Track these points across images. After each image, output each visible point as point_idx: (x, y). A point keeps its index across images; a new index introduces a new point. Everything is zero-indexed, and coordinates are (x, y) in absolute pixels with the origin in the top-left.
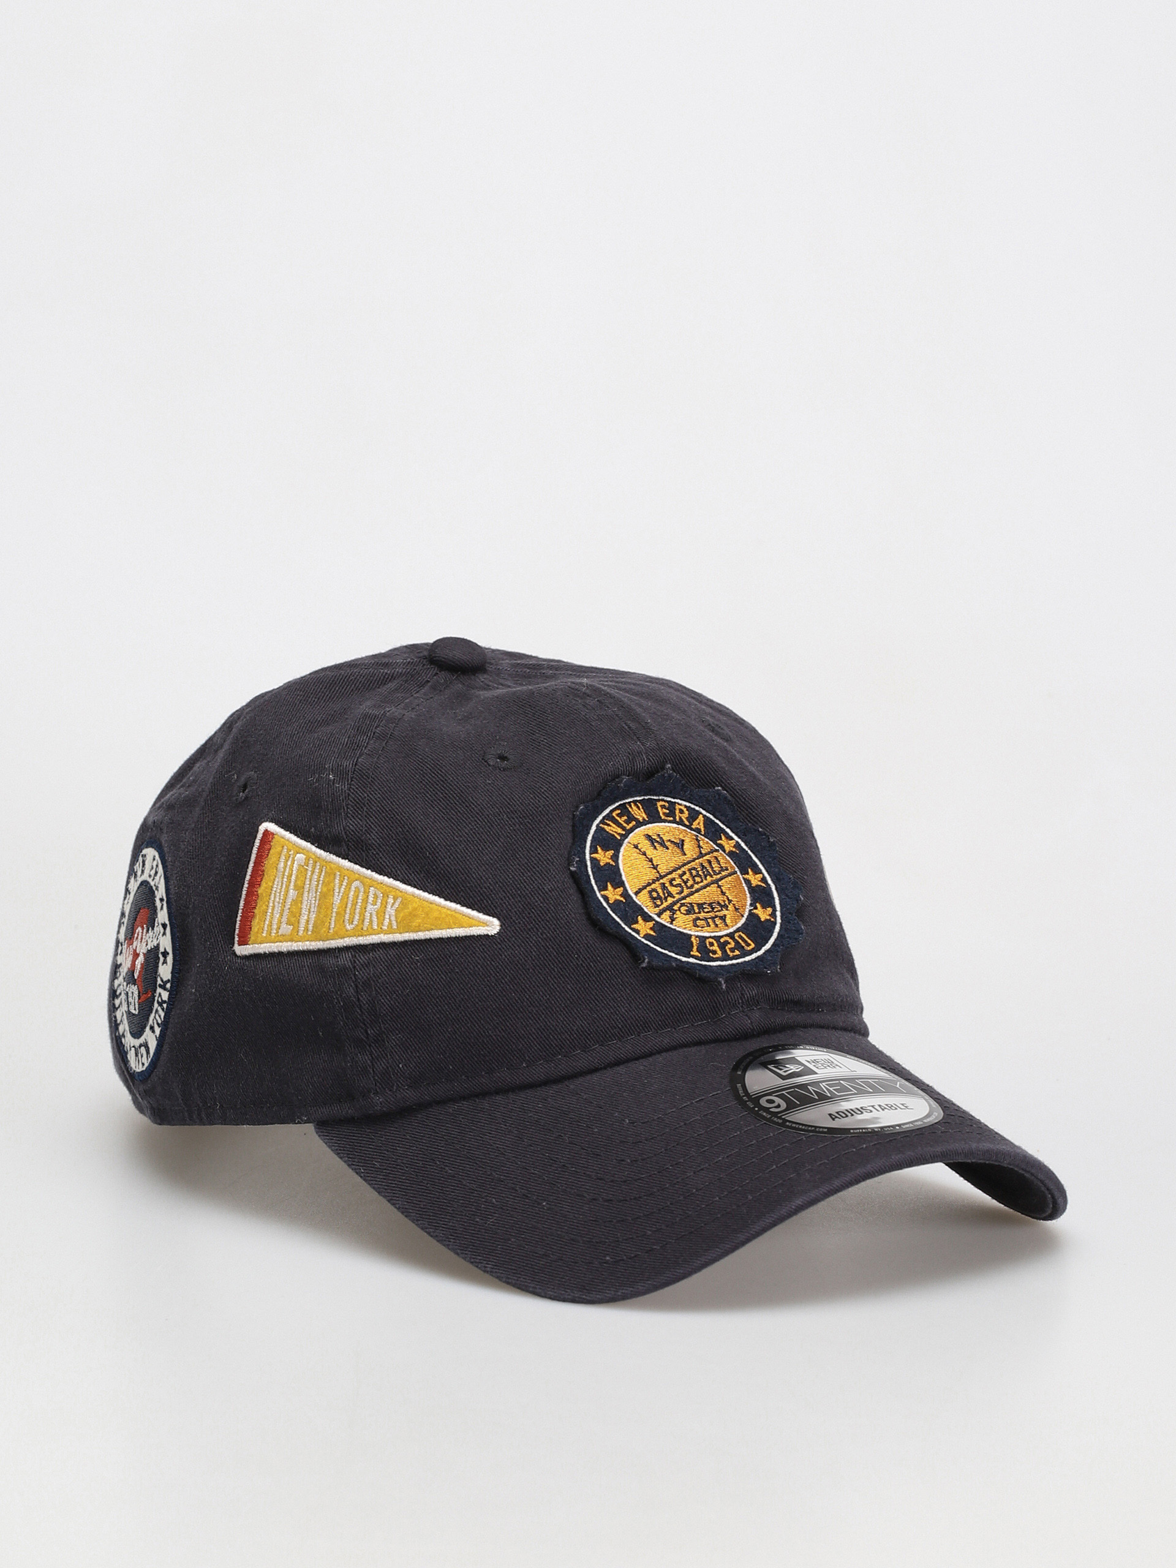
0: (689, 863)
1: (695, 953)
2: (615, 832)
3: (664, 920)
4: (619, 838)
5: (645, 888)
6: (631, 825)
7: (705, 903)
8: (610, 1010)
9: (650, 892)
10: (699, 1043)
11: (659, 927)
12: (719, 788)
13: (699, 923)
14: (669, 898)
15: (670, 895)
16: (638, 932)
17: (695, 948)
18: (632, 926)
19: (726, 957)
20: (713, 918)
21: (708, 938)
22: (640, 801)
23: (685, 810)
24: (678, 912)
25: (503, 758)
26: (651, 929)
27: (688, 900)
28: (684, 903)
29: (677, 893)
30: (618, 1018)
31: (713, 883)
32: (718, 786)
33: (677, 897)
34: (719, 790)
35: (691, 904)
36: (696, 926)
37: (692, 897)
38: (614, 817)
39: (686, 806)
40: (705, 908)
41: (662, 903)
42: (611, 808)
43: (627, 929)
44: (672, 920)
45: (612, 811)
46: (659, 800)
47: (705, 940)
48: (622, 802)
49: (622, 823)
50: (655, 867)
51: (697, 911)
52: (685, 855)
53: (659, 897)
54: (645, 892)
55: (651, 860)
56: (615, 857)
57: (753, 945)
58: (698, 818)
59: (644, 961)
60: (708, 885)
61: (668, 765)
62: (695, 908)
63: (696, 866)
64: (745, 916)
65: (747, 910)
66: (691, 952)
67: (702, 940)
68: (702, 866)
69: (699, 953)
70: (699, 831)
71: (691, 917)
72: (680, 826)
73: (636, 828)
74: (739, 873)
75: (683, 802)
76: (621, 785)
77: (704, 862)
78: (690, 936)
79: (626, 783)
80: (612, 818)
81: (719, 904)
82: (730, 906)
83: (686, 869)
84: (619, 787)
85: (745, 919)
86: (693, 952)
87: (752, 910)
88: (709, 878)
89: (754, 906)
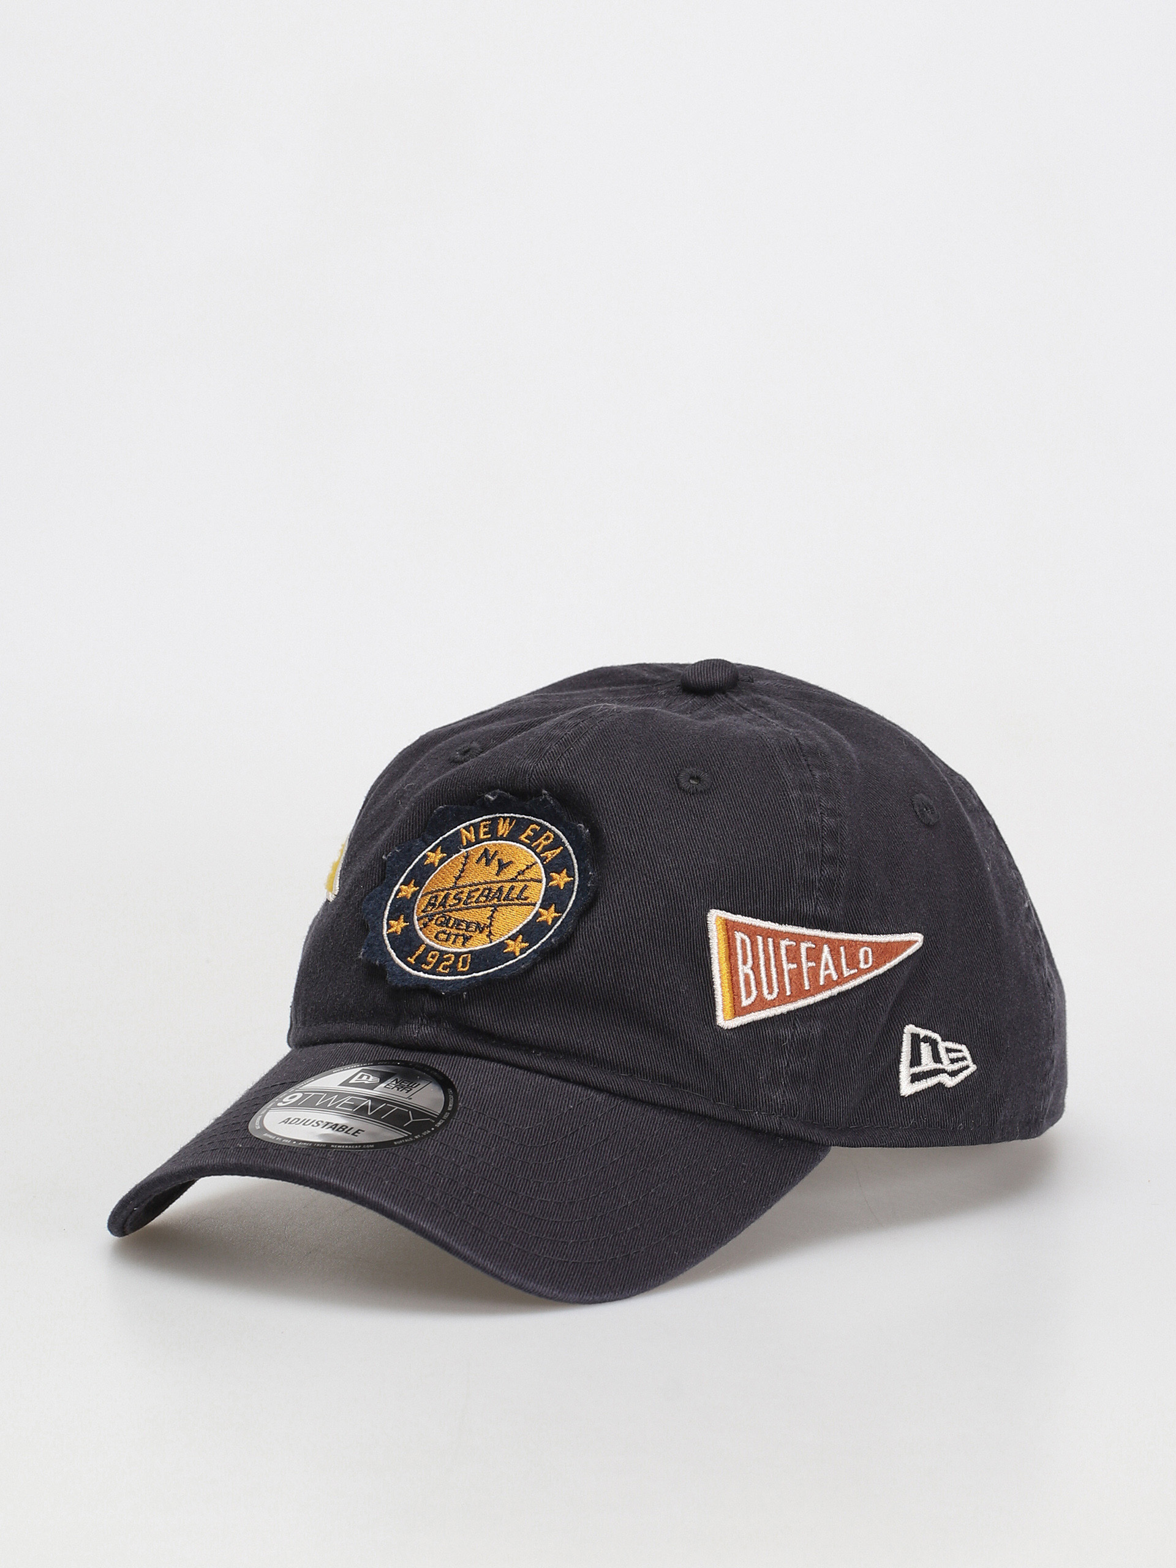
0: (491, 883)
2: (467, 839)
3: (418, 925)
4: (465, 844)
5: (433, 892)
6: (485, 837)
7: (465, 921)
9: (432, 898)
11: (409, 929)
12: (582, 825)
13: (440, 935)
14: (441, 907)
15: (445, 905)
16: (389, 928)
17: (414, 957)
18: (391, 922)
20: (458, 936)
21: (435, 950)
22: (517, 819)
24: (434, 921)
26: (402, 928)
27: (453, 914)
28: (447, 915)
29: (450, 905)
31: (493, 906)
33: (449, 908)
37: (460, 912)
38: (481, 826)
40: (461, 925)
41: (431, 910)
42: (484, 817)
43: (385, 923)
44: (425, 925)
45: (483, 821)
46: (535, 823)
47: (430, 951)
48: (499, 815)
49: (481, 832)
50: (458, 878)
51: (450, 925)
52: (498, 876)
53: (434, 905)
54: (430, 896)
55: (463, 871)
56: (441, 862)
57: (469, 968)
59: (360, 953)
60: (486, 907)
61: (544, 792)
62: (452, 922)
63: (495, 887)
64: (493, 943)
65: (502, 939)
66: (409, 959)
67: (429, 949)
68: (500, 890)
69: (415, 960)
70: (543, 860)
71: (440, 929)
72: (529, 850)
73: (487, 841)
74: (538, 905)
75: (553, 828)
76: (492, 798)
77: (508, 886)
78: (423, 943)
79: (500, 797)
80: (476, 827)
81: (478, 924)
82: (486, 931)
83: (481, 887)
84: (488, 799)
85: (490, 945)
86: (411, 958)
87: (507, 939)
88: (495, 901)
89: (513, 938)
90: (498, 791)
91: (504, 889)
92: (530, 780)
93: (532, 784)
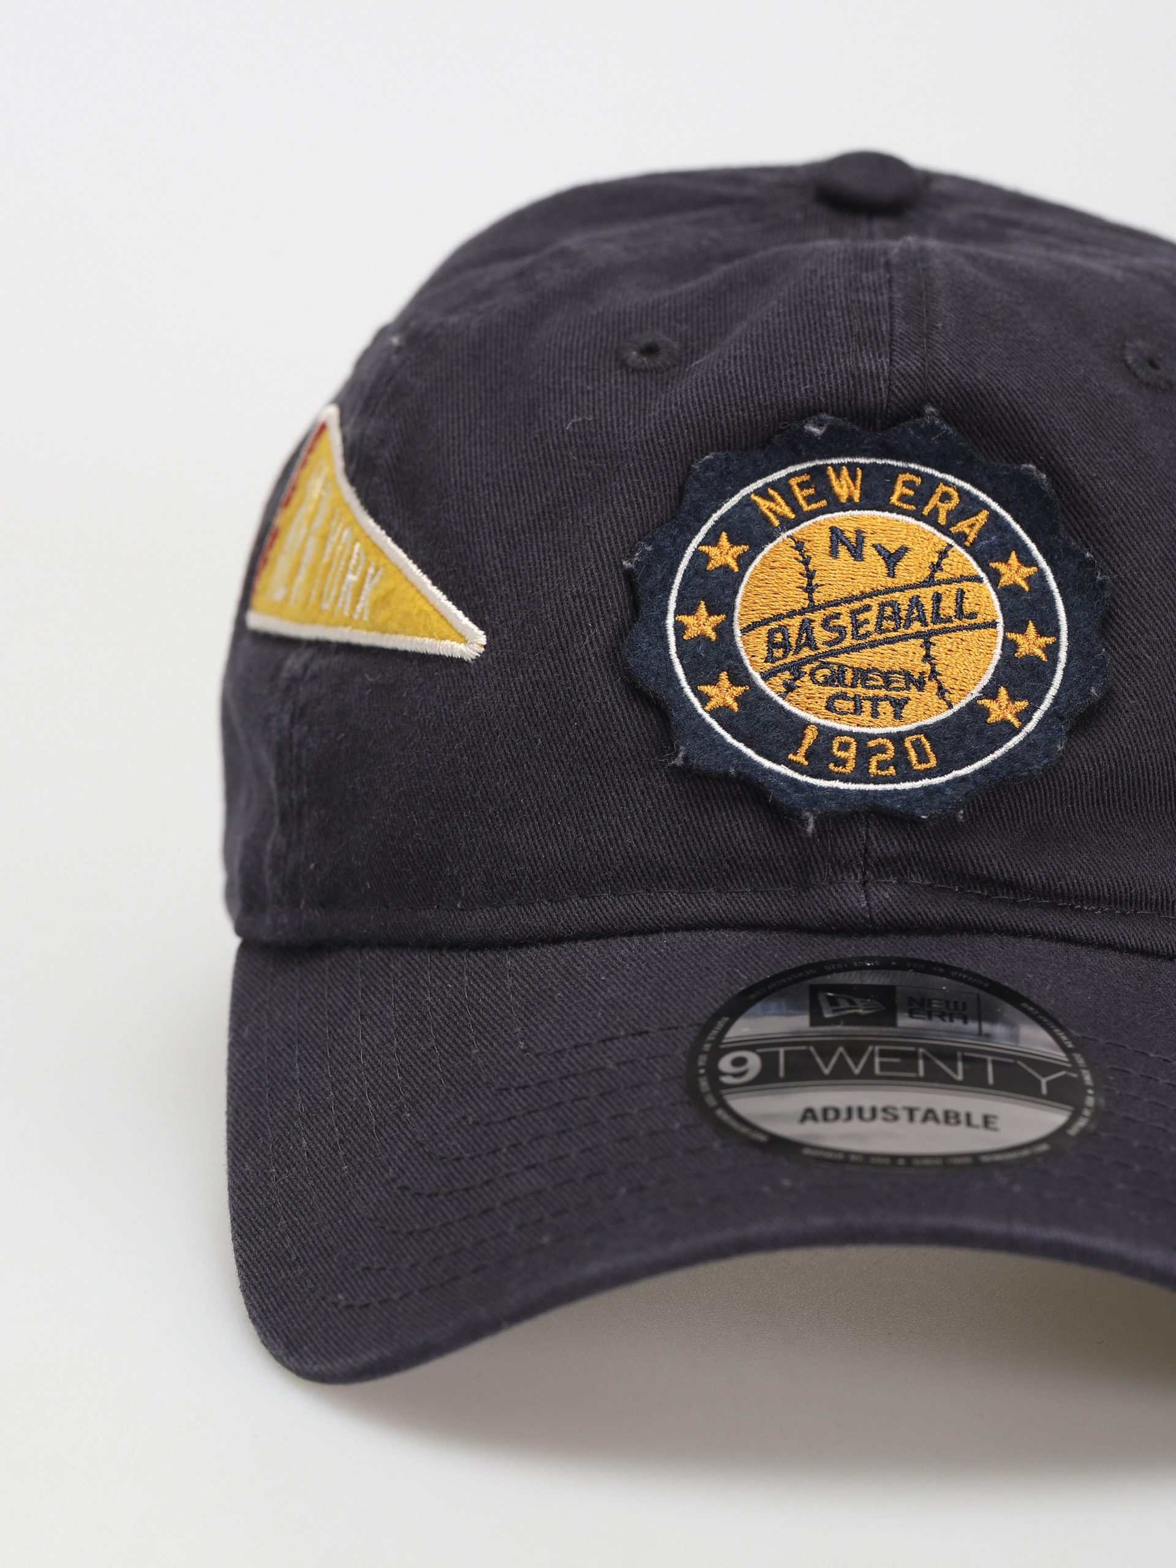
0: (887, 593)
1: (800, 758)
2: (775, 513)
3: (771, 690)
4: (776, 523)
5: (765, 622)
6: (814, 506)
7: (875, 669)
8: (608, 834)
9: (771, 633)
10: (752, 926)
11: (753, 699)
12: (1031, 466)
13: (838, 704)
14: (806, 649)
15: (811, 643)
16: (704, 699)
17: (803, 750)
18: (702, 688)
19: (861, 774)
20: (875, 700)
21: (841, 733)
22: (863, 467)
23: (955, 494)
24: (806, 678)
25: (650, 350)
26: (736, 699)
27: (842, 659)
28: (829, 663)
29: (825, 643)
30: (618, 851)
31: (917, 635)
32: (1028, 462)
33: (825, 648)
34: (1030, 470)
35: (840, 666)
36: (829, 707)
37: (854, 655)
38: (790, 487)
39: (960, 490)
40: (872, 679)
41: (785, 656)
42: (791, 469)
43: (688, 690)
44: (790, 688)
45: (791, 476)
46: (905, 471)
47: (833, 738)
48: (821, 463)
49: (800, 498)
50: (810, 589)
51: (848, 681)
52: (893, 577)
53: (785, 646)
54: (764, 631)
55: (810, 575)
56: (744, 561)
57: (933, 762)
58: (976, 514)
59: (676, 754)
60: (905, 638)
61: (930, 409)
62: (849, 675)
63: (903, 599)
64: (956, 708)
65: (969, 698)
66: (791, 756)
67: (827, 735)
68: (916, 602)
69: (807, 757)
70: (960, 538)
71: (830, 691)
72: (922, 524)
73: (823, 514)
74: (1000, 627)
75: (950, 478)
76: (816, 431)
77: (926, 595)
78: (805, 724)
79: (831, 429)
80: (784, 488)
81: (907, 676)
82: (931, 685)
83: (874, 602)
84: (811, 434)
85: (950, 712)
86: (795, 754)
87: (980, 698)
88: (916, 626)
89: (990, 692)
90: (824, 416)
91: (923, 600)
92: (890, 390)
93: (896, 396)
